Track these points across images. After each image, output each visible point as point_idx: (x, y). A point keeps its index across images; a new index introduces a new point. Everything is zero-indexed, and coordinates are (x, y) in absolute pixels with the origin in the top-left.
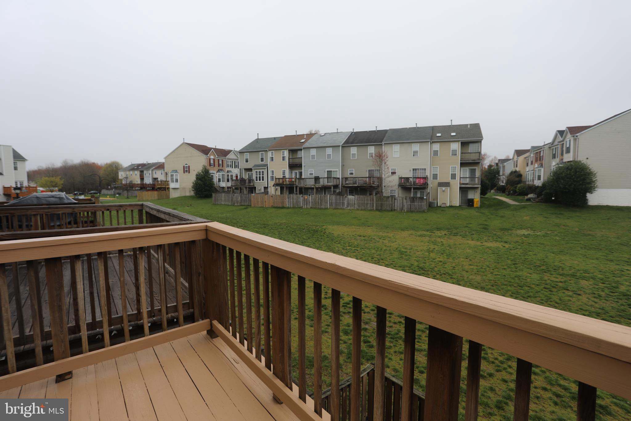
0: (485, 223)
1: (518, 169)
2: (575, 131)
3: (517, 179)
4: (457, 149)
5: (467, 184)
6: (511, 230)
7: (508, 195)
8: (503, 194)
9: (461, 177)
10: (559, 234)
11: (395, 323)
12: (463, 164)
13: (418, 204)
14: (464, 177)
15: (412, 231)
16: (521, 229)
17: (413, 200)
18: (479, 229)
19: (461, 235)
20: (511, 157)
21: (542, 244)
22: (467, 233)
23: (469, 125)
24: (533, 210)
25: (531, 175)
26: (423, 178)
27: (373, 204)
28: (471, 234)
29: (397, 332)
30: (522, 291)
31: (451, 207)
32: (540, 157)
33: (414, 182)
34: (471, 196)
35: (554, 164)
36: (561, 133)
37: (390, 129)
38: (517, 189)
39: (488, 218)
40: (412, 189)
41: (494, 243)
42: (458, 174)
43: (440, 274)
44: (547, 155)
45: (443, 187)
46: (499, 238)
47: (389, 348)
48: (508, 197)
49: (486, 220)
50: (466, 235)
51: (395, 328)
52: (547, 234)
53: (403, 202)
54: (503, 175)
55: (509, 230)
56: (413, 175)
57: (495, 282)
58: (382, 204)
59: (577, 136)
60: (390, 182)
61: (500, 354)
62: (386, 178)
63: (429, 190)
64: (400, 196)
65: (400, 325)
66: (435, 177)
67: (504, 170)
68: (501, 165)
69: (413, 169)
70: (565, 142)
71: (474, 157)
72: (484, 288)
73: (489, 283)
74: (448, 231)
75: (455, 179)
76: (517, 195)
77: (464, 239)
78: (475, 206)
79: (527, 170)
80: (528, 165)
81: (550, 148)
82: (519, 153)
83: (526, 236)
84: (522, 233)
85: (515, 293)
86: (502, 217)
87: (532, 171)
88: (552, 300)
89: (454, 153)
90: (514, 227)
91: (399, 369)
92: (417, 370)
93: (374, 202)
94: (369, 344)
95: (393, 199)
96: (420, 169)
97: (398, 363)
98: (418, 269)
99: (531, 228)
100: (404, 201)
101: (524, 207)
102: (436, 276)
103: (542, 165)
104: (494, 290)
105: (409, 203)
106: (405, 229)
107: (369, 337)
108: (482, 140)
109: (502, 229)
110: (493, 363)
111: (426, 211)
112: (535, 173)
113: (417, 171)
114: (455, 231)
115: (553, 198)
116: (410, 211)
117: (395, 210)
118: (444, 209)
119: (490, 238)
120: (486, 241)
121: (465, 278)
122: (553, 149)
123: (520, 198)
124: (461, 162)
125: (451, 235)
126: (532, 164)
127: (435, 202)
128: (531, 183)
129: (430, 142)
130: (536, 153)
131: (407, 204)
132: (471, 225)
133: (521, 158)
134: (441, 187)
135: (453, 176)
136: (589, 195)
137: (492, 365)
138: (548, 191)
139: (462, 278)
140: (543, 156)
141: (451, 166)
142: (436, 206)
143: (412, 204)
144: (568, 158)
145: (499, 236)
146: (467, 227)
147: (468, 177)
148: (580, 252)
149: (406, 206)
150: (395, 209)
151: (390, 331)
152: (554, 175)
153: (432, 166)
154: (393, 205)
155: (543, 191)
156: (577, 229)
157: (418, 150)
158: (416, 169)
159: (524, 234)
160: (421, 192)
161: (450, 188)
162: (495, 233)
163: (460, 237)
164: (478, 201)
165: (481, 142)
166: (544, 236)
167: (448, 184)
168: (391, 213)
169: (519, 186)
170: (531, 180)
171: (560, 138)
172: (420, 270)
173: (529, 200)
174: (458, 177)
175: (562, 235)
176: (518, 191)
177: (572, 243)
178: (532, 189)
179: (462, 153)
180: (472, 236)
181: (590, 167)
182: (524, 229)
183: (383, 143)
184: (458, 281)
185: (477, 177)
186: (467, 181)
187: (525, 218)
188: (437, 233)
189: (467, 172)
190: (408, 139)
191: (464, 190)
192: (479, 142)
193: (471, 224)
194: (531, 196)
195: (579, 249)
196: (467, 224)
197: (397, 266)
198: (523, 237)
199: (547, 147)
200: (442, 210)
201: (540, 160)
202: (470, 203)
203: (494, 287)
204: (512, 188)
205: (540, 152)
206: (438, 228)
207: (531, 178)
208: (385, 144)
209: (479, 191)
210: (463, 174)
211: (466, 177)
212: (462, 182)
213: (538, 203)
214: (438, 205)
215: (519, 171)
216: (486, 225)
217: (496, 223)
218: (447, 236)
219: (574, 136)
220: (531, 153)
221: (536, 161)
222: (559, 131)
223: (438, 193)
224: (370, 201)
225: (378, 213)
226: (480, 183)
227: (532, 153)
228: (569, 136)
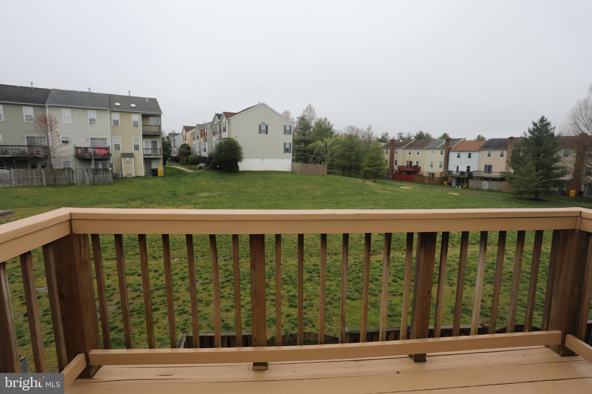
0: (173, 190)
1: (187, 143)
2: (229, 115)
3: (187, 151)
4: (138, 121)
5: (150, 155)
6: (195, 194)
7: (182, 165)
8: (178, 164)
9: (144, 148)
10: (228, 193)
11: (134, 299)
12: (145, 136)
13: (103, 176)
14: (147, 148)
15: (104, 205)
16: (202, 192)
17: (96, 171)
18: (169, 196)
19: (156, 203)
20: (180, 132)
21: (220, 202)
22: (161, 201)
23: (147, 99)
24: (206, 177)
25: (198, 147)
26: (104, 148)
27: (42, 179)
28: (165, 201)
29: (141, 306)
30: (223, 240)
31: (137, 177)
32: (204, 134)
33: (94, 153)
34: (154, 166)
35: (214, 139)
36: (219, 116)
37: (54, 90)
38: (190, 159)
39: (175, 185)
40: (93, 160)
41: (186, 206)
42: (141, 146)
43: (154, 241)
44: (209, 131)
45: (127, 157)
46: (189, 201)
47: (141, 324)
48: (183, 166)
49: (173, 188)
50: (161, 202)
51: (136, 304)
52: (220, 194)
53: (83, 175)
54: (175, 147)
55: (193, 194)
56: (92, 145)
57: (202, 237)
58: (55, 179)
59: (230, 120)
60: (62, 152)
61: (231, 290)
62: (57, 147)
63: (112, 161)
64: (78, 168)
65: (140, 299)
66: (117, 147)
67: (175, 143)
68: (172, 138)
69: (91, 139)
70: (222, 123)
71: (154, 130)
72: (196, 244)
73: (198, 239)
74: (143, 201)
75: (139, 150)
76: (189, 165)
77: (160, 206)
78: (159, 175)
79: (194, 144)
80: (194, 140)
81: (211, 126)
82: (187, 129)
83: (208, 197)
84: (204, 195)
85: (219, 242)
86: (185, 183)
87: (198, 144)
88: (243, 241)
89: (136, 125)
90: (197, 191)
91: (163, 337)
92: (178, 329)
93: (43, 177)
94: (117, 329)
95: (71, 172)
96: (100, 139)
97: (158, 332)
98: (131, 241)
99: (209, 191)
100: (86, 173)
101: (199, 174)
102: (151, 244)
103: (206, 140)
104: (204, 244)
105: (91, 175)
106: (96, 204)
107: (113, 323)
108: (161, 114)
109: (188, 194)
110: (229, 297)
111: (112, 183)
112: (201, 147)
113: (96, 141)
114: (149, 200)
115: (218, 166)
116: (94, 184)
117: (74, 184)
118: (130, 180)
119: (182, 202)
120: (180, 205)
121: (178, 240)
122: (213, 128)
123: (193, 166)
124: (143, 133)
125: (147, 204)
126: (198, 138)
127: (120, 174)
128: (198, 154)
129: (108, 111)
130: (201, 130)
131: (89, 177)
132: (162, 193)
133: (189, 133)
134: (124, 157)
135: (137, 147)
136: (239, 163)
137: (229, 299)
138: (214, 161)
139: (175, 240)
140: (206, 133)
141: (133, 138)
142: (121, 177)
143: (95, 176)
144: (225, 135)
145: (189, 200)
146: (159, 195)
147: (150, 148)
148: (244, 204)
149: (88, 180)
150: (75, 182)
151: (133, 308)
152: (218, 148)
153: (113, 136)
154: (71, 178)
155: (210, 161)
156: (237, 189)
157: (119, 120)
158: (94, 139)
159: (206, 196)
160: (102, 163)
161: (134, 159)
162: (183, 197)
163: (156, 205)
164: (162, 171)
165: (160, 116)
166: (219, 196)
167: (132, 155)
168: (69, 188)
169: (190, 157)
170: (198, 152)
171: (217, 120)
172: (133, 242)
173: (200, 168)
174: (141, 148)
175: (230, 193)
176: (190, 161)
177: (238, 199)
178: (201, 159)
179: (143, 125)
180: (166, 202)
181: (239, 143)
182: (204, 192)
183: (47, 105)
184: (173, 243)
185: (158, 148)
186: (150, 152)
187: (202, 183)
188: (133, 204)
189: (149, 143)
190: (81, 105)
191: (147, 161)
192: (158, 116)
193: (161, 191)
194: (202, 165)
195: (243, 202)
196: (158, 192)
197: (105, 243)
198: (206, 199)
199: (209, 125)
200: (130, 181)
201: (204, 136)
202: (155, 173)
203: (203, 242)
204: (185, 159)
205: (204, 129)
206: (131, 199)
207: (198, 150)
208: (49, 106)
209: (161, 161)
210: (146, 146)
211: (148, 148)
212: (145, 153)
213: (208, 171)
214: (124, 176)
215: (188, 145)
216: (174, 191)
217: (181, 189)
218: (144, 205)
219: (228, 119)
220: (196, 130)
221: (201, 136)
222: (217, 114)
223: (122, 163)
224: (37, 175)
225: (50, 189)
226: (162, 154)
227: (198, 130)
228: (224, 119)
